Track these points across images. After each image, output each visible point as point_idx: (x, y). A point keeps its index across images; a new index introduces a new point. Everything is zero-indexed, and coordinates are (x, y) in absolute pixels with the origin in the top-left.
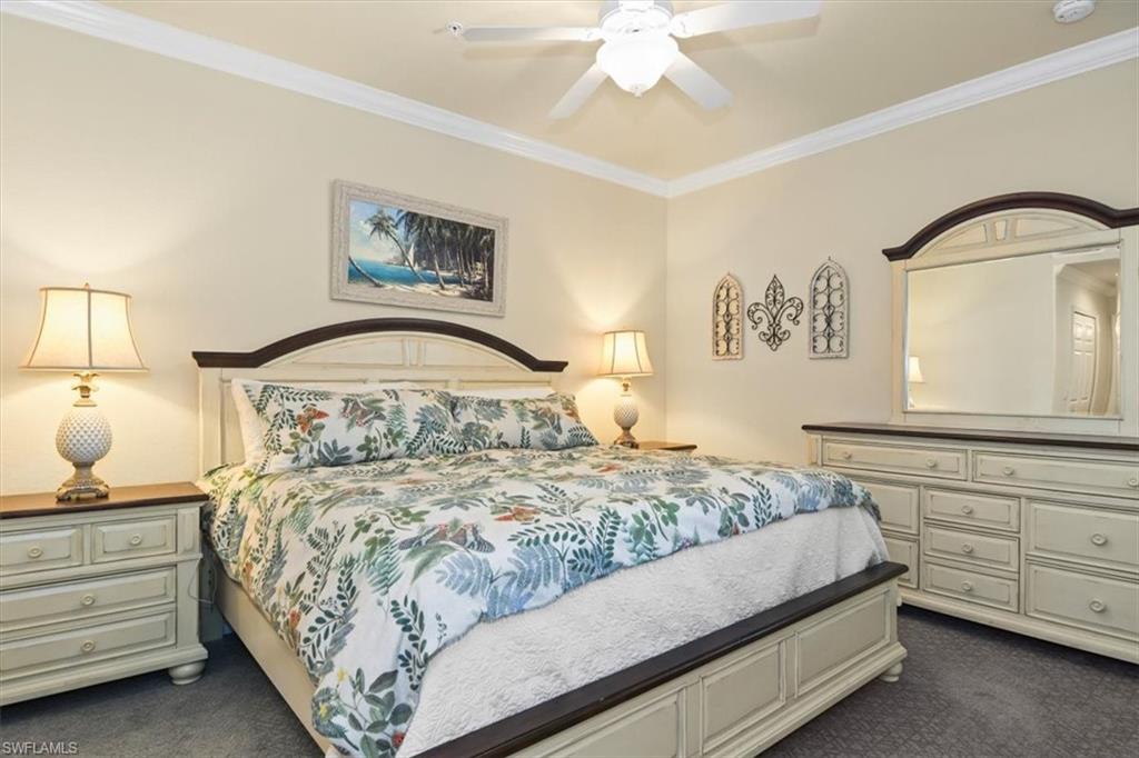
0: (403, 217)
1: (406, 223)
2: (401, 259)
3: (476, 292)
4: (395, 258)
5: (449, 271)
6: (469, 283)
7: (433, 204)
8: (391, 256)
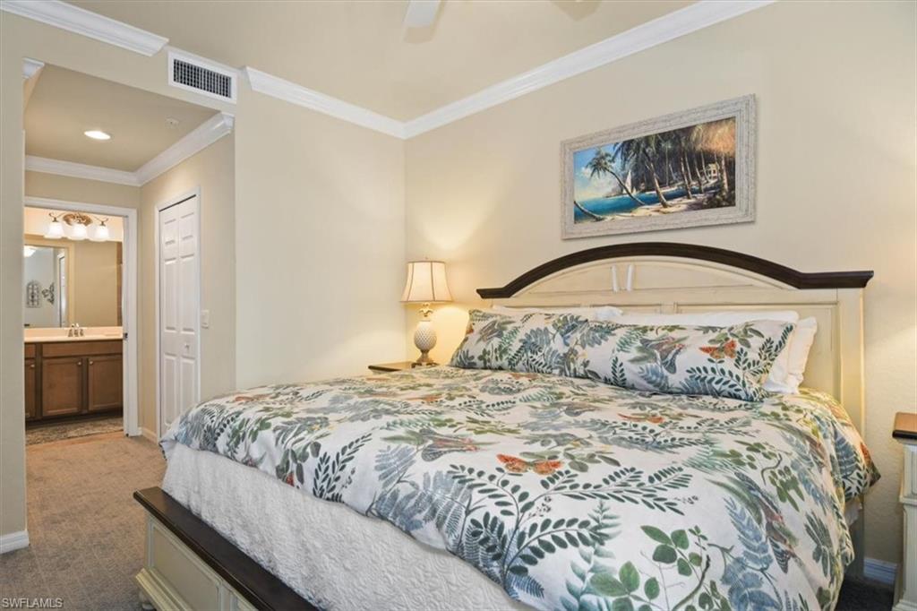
0: (619, 149)
1: (622, 153)
2: (619, 189)
3: (709, 199)
4: (613, 190)
5: (670, 185)
6: (700, 192)
7: (646, 123)
8: (609, 189)
